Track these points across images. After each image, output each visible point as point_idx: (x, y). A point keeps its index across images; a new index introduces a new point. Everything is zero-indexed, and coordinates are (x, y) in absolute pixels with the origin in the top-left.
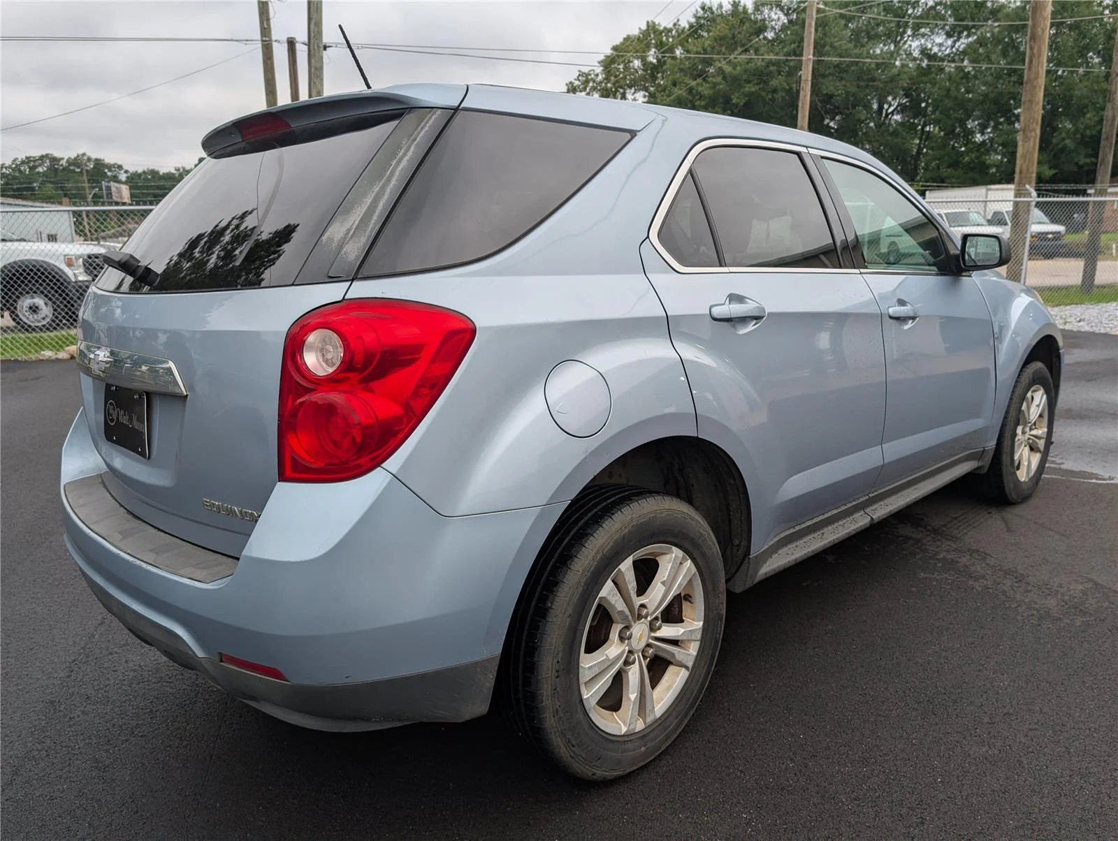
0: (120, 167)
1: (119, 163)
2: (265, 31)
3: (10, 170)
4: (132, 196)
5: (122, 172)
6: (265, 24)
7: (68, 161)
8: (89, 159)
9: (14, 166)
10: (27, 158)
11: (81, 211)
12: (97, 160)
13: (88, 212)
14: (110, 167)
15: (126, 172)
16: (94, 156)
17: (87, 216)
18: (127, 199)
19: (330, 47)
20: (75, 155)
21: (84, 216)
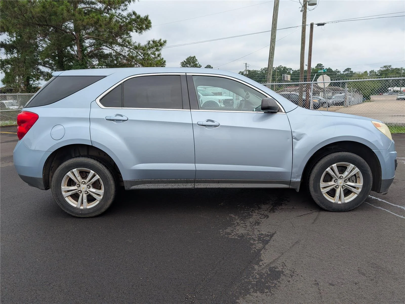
0: (291, 69)
1: (291, 68)
2: (304, 22)
3: (260, 72)
4: (291, 79)
5: (291, 71)
6: (304, 20)
7: (276, 69)
8: (282, 67)
9: (261, 71)
10: (265, 68)
11: (274, 85)
12: (285, 67)
13: (275, 85)
14: (287, 69)
15: (293, 70)
16: (283, 66)
17: (275, 86)
18: (289, 79)
19: (325, 24)
20: (278, 66)
21: (274, 86)
